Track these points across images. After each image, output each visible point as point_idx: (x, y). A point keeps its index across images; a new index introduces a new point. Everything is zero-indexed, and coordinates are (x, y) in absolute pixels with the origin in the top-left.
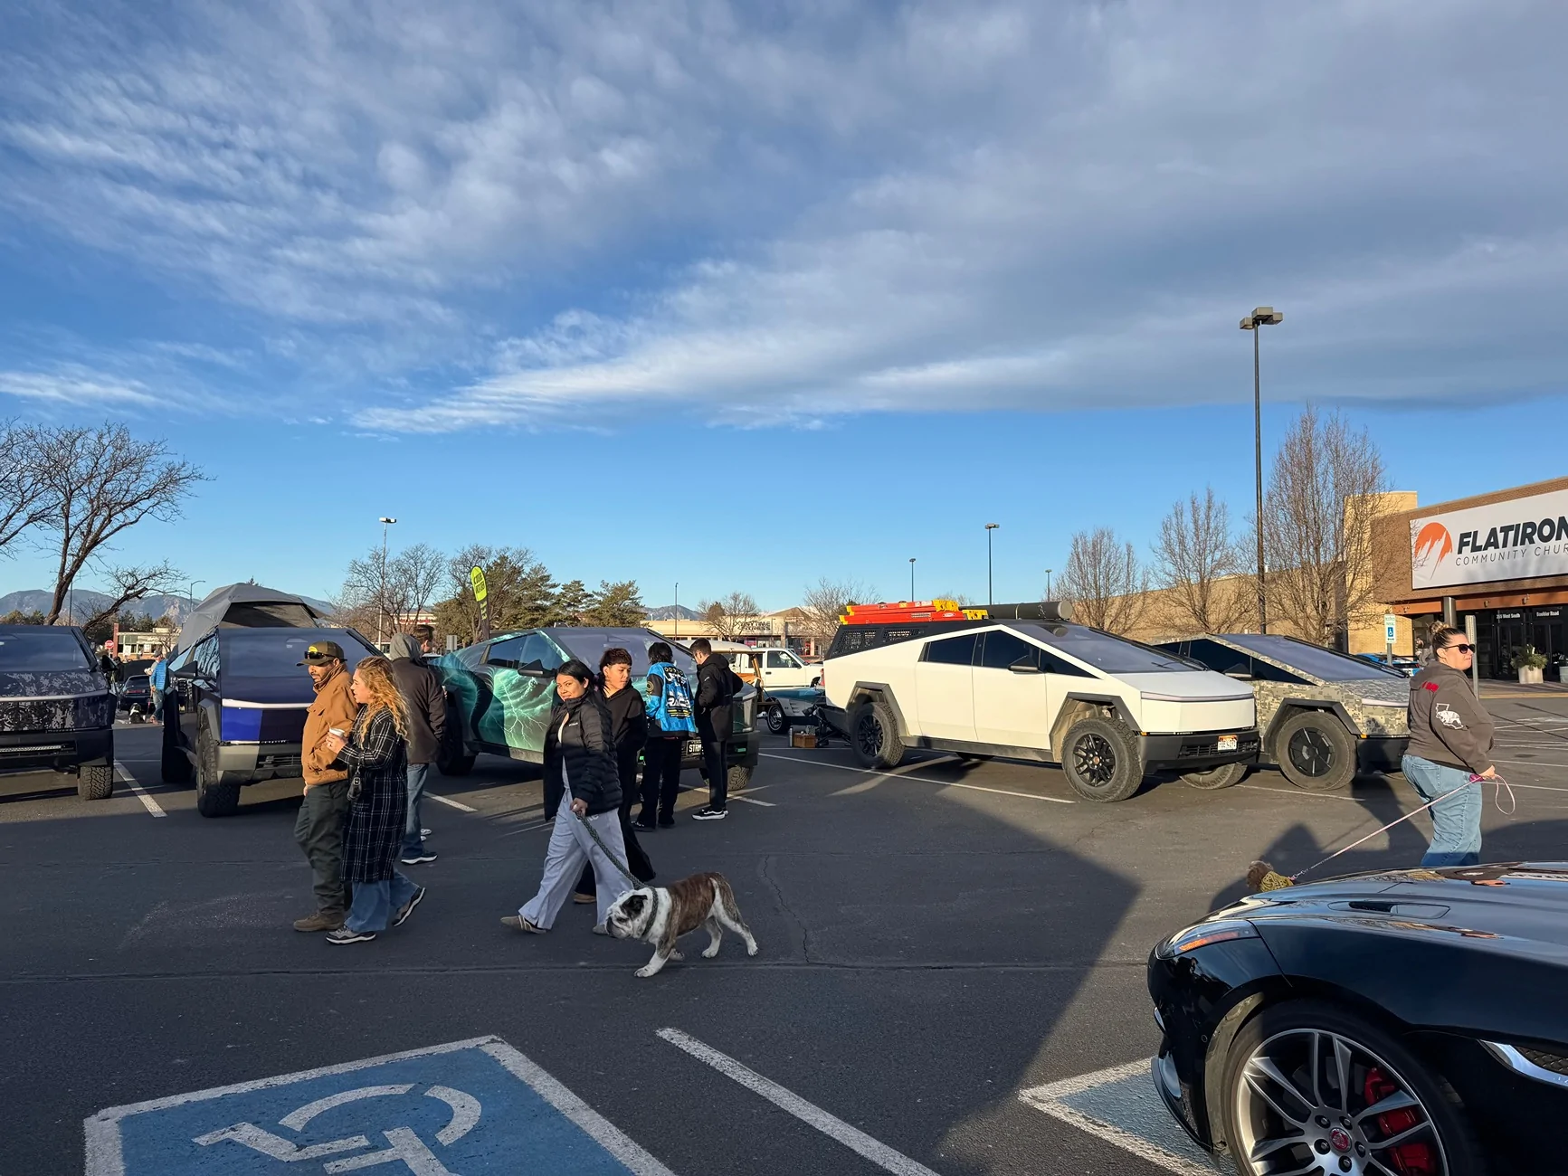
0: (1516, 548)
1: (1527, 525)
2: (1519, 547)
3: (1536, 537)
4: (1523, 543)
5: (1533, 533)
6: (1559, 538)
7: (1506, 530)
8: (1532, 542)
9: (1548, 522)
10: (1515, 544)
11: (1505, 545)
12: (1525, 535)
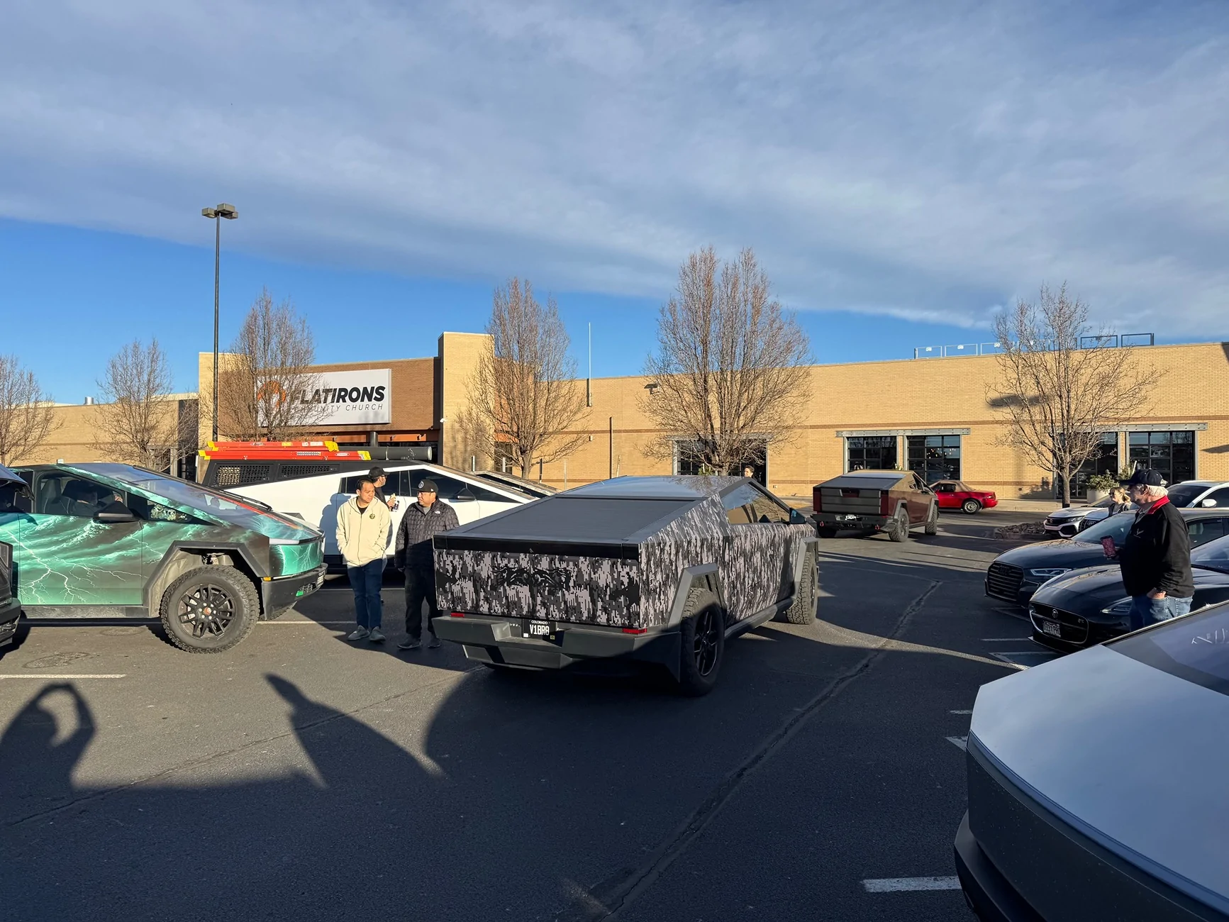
0: (332, 404)
1: (341, 390)
2: (335, 404)
3: (347, 398)
4: (338, 401)
5: (345, 395)
6: (362, 400)
7: (327, 391)
8: (344, 401)
9: (356, 389)
10: (333, 402)
11: (325, 402)
12: (340, 396)
